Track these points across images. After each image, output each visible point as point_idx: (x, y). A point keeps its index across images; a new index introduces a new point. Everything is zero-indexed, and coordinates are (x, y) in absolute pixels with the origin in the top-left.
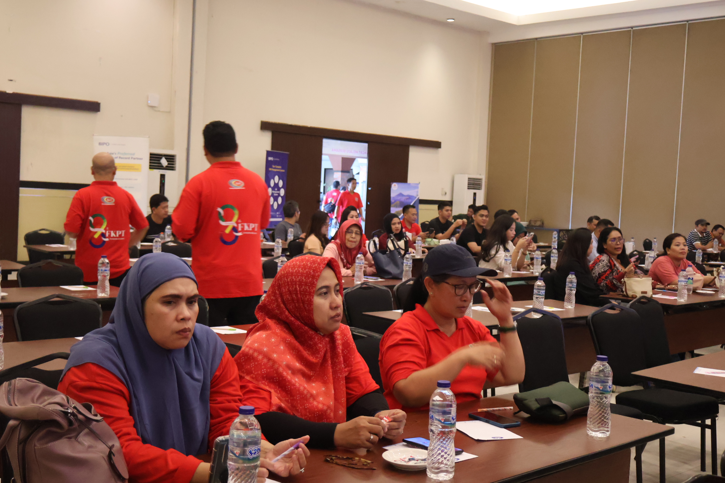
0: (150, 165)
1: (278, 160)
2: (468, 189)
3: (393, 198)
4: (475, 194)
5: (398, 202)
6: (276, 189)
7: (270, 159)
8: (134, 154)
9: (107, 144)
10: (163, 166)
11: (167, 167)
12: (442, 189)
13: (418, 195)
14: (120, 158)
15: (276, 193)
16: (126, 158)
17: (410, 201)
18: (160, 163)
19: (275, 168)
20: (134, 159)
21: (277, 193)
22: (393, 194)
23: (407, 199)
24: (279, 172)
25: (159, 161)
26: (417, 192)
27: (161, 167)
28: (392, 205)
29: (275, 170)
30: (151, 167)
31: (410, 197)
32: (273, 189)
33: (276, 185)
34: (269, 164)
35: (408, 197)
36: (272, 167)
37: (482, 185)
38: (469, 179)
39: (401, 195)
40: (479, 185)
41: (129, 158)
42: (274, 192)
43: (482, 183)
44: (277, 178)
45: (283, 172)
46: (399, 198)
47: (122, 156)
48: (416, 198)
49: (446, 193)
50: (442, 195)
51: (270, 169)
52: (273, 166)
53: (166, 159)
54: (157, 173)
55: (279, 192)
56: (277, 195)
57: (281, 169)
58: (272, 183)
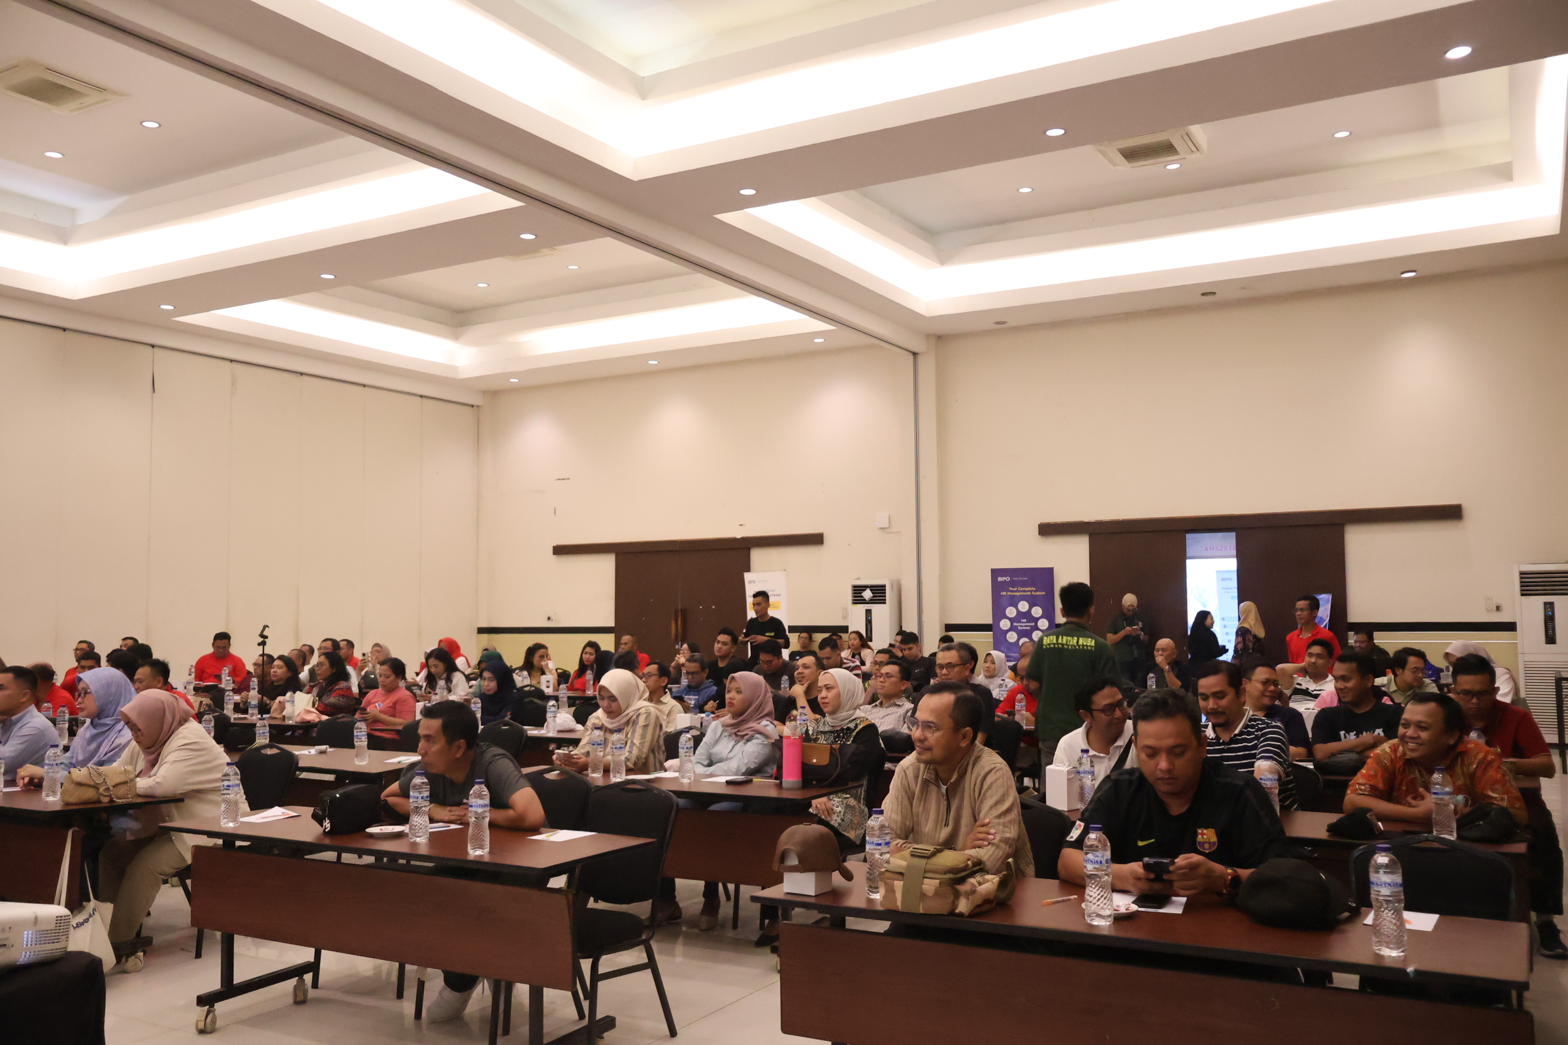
0: (853, 600)
1: (1024, 578)
2: (1525, 595)
6: (1025, 620)
7: (1000, 579)
10: (865, 600)
11: (873, 600)
18: (862, 597)
19: (1017, 591)
21: (1028, 626)
24: (1031, 595)
25: (861, 593)
29: (1018, 594)
30: (855, 602)
32: (1015, 620)
34: (997, 588)
36: (1008, 591)
38: (1522, 573)
42: (1015, 624)
44: (1023, 606)
45: (1044, 595)
51: (1004, 593)
52: (1010, 589)
53: (871, 590)
54: (862, 608)
55: (1033, 624)
56: (1029, 628)
57: (1035, 591)
58: (1011, 612)
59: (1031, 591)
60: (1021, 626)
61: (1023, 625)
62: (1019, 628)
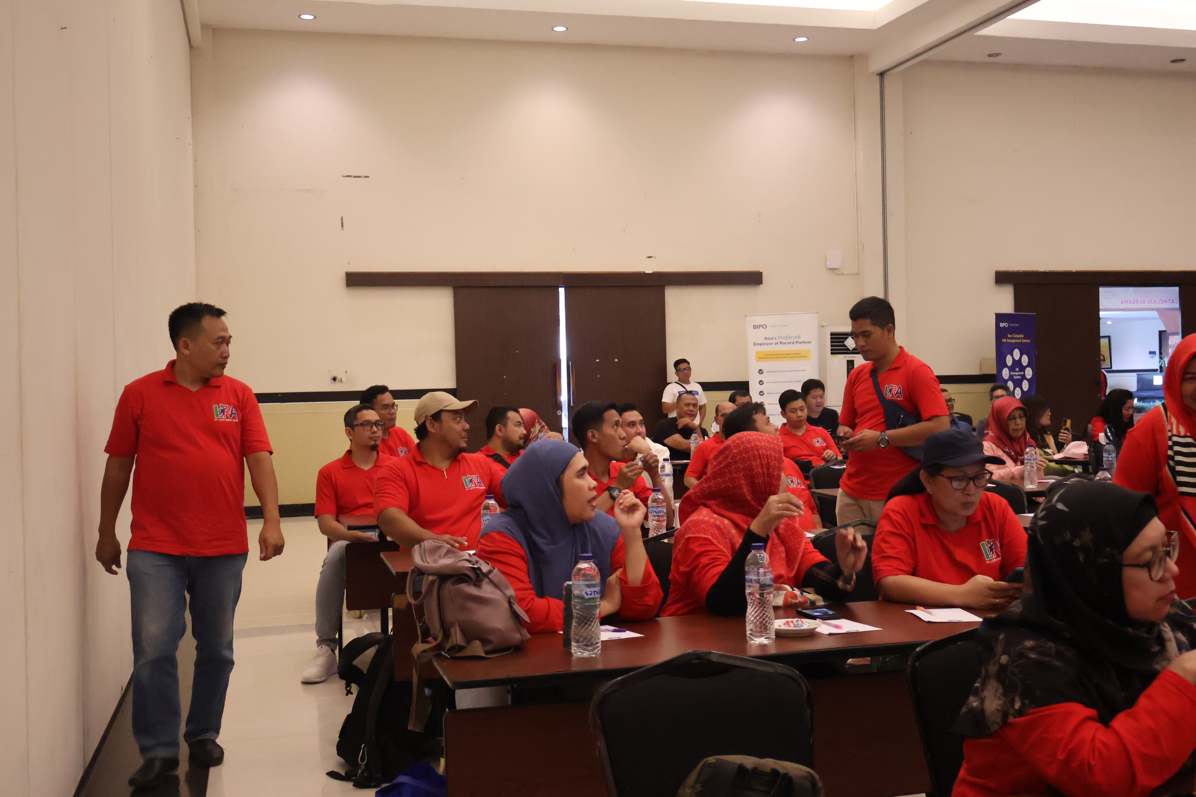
0: (832, 350)
1: (1018, 325)
6: (1017, 369)
7: (1002, 325)
8: (799, 337)
9: (765, 327)
10: (848, 349)
11: (854, 349)
14: (781, 343)
15: (1017, 375)
16: (789, 343)
18: (845, 346)
19: (1012, 338)
20: (800, 343)
21: (1019, 375)
24: (1021, 343)
25: (843, 342)
27: (846, 351)
29: (1013, 341)
30: (834, 352)
32: (1011, 369)
33: (1017, 364)
34: (1000, 333)
36: (1007, 338)
41: (793, 343)
42: (1012, 373)
44: (1017, 354)
45: (1028, 343)
47: (784, 341)
51: (1004, 340)
52: (1009, 336)
54: (842, 359)
55: (1022, 373)
56: (1020, 377)
57: (1024, 338)
58: (1009, 361)
59: (1021, 338)
60: (1016, 375)
61: (1017, 373)
62: (1015, 377)
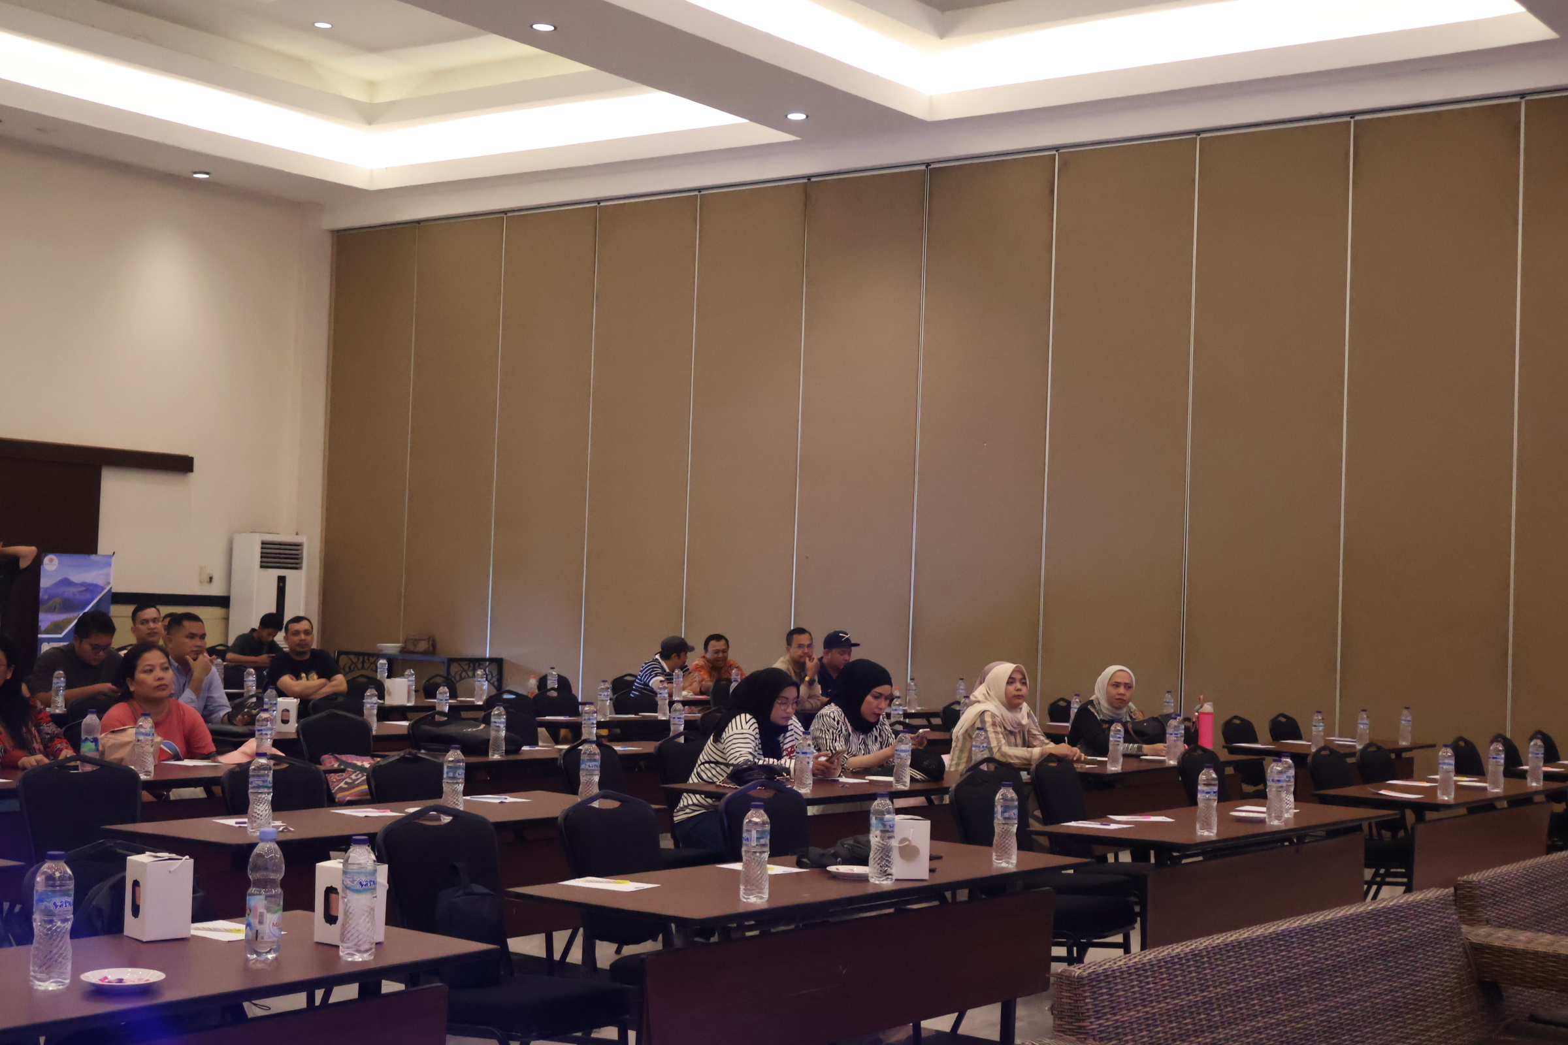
2: (261, 567)
3: (46, 589)
4: (282, 580)
5: (57, 600)
12: (201, 568)
13: (109, 583)
17: (88, 596)
22: (45, 582)
23: (80, 592)
26: (108, 575)
28: (42, 608)
31: (91, 588)
35: (82, 589)
37: (301, 558)
38: (263, 543)
39: (66, 582)
40: (297, 559)
43: (302, 554)
46: (60, 590)
48: (103, 588)
49: (211, 579)
50: (201, 582)
